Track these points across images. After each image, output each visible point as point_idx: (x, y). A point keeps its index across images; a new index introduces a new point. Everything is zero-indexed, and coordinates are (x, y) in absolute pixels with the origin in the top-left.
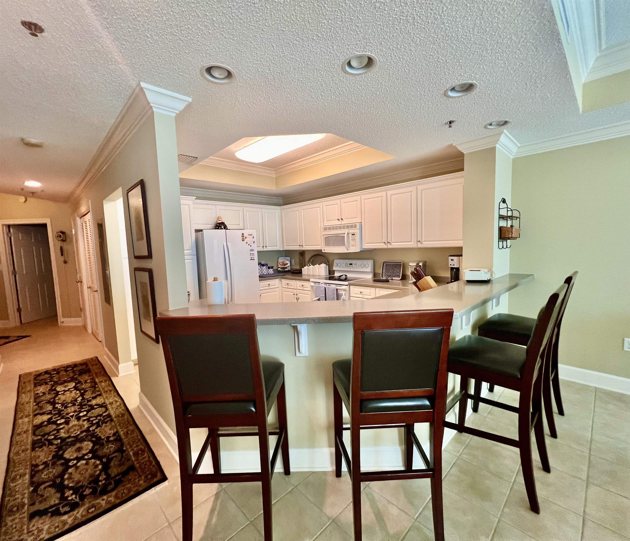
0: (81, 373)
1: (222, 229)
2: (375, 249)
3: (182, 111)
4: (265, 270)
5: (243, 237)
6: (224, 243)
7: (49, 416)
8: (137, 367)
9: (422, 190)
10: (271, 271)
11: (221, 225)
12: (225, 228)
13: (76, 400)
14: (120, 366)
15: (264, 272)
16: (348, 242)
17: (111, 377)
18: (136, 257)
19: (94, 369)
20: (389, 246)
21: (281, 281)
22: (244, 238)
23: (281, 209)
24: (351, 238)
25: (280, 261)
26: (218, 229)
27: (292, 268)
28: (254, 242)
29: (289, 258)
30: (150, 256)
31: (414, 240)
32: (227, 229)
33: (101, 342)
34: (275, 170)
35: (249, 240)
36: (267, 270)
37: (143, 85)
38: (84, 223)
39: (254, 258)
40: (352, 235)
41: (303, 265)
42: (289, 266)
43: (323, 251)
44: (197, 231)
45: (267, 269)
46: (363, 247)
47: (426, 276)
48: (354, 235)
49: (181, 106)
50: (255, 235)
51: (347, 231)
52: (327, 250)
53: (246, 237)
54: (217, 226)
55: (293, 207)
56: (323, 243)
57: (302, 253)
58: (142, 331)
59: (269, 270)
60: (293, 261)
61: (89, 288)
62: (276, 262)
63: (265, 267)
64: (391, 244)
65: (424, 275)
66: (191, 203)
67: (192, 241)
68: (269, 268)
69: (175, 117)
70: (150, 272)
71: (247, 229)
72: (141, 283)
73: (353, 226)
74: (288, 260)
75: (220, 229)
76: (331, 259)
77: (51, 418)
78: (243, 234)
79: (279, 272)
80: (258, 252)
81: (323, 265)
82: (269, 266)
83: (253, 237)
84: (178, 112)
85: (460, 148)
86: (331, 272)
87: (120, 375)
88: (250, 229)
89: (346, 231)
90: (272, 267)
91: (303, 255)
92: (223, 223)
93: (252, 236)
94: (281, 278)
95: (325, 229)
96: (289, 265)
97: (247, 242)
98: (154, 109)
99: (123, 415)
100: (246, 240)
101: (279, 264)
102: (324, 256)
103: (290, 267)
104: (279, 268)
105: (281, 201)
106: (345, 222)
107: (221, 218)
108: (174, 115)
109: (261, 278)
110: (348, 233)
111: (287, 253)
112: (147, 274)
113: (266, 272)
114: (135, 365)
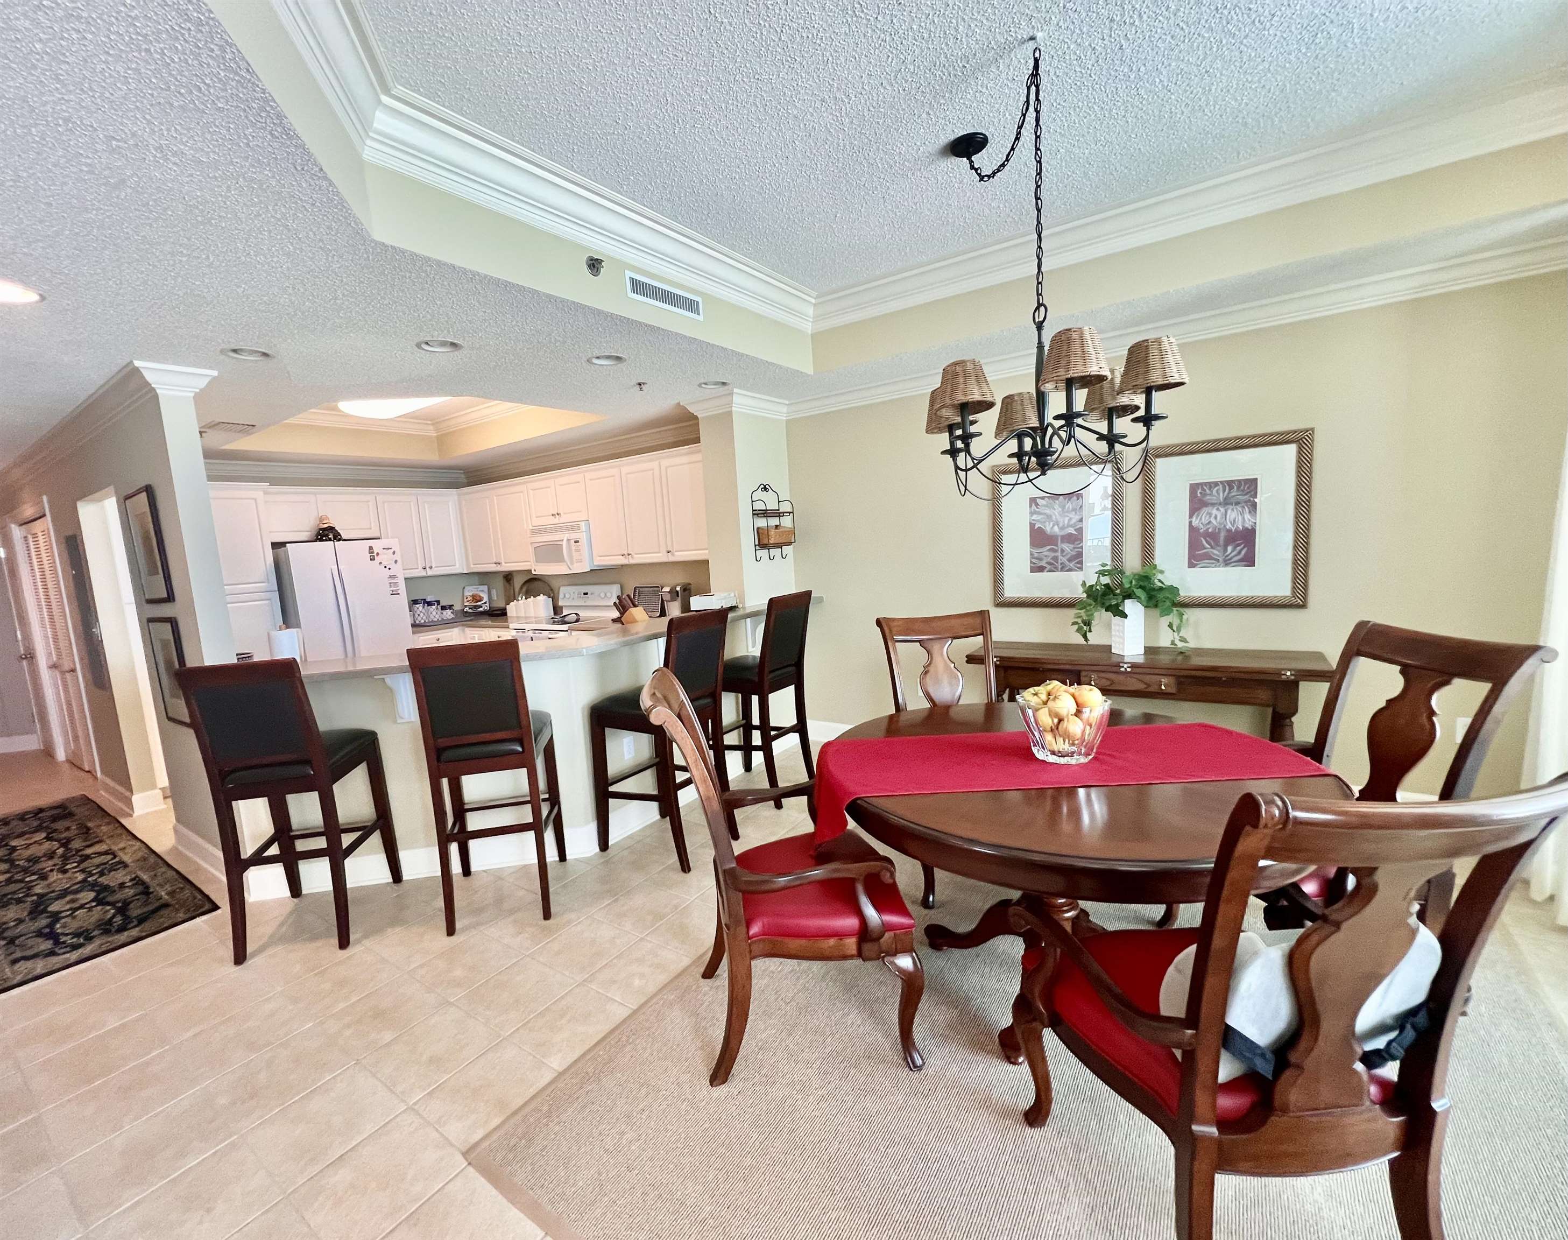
0: (55, 819)
1: (330, 540)
2: (622, 566)
3: (204, 389)
4: (434, 613)
5: (373, 552)
6: (333, 567)
7: (8, 875)
8: (170, 801)
9: (667, 468)
10: (448, 614)
11: (326, 532)
12: (337, 537)
13: (54, 852)
14: (135, 799)
15: (432, 617)
16: (571, 557)
17: (118, 818)
18: (150, 601)
19: (81, 812)
20: (632, 561)
21: (463, 631)
22: (375, 554)
23: (459, 495)
24: (574, 548)
25: (467, 593)
26: (321, 540)
27: (492, 606)
28: (396, 562)
29: (485, 588)
30: (170, 598)
31: (664, 550)
32: (339, 540)
33: (88, 772)
34: (433, 424)
35: (385, 557)
36: (439, 613)
37: (137, 363)
38: (30, 537)
39: (399, 592)
40: (575, 542)
41: (511, 598)
42: (485, 603)
43: (533, 572)
44: (276, 546)
45: (439, 611)
46: (595, 563)
47: (635, 606)
48: (578, 542)
49: (203, 383)
50: (396, 548)
51: (567, 535)
52: (541, 569)
53: (378, 554)
54: (318, 534)
55: (478, 492)
56: (532, 558)
57: (508, 577)
58: (169, 719)
59: (444, 612)
60: (494, 592)
61: (54, 666)
62: (460, 598)
63: (434, 607)
64: (632, 557)
65: (631, 605)
66: (259, 495)
67: (268, 563)
68: (443, 608)
69: (194, 397)
70: (173, 622)
71: (388, 538)
72: (162, 641)
73: (574, 527)
74: (483, 591)
75: (326, 540)
76: (554, 584)
77: (12, 877)
78: (371, 548)
79: (465, 614)
80: (406, 579)
81: (542, 598)
82: (442, 604)
83: (394, 553)
84: (198, 390)
85: (692, 409)
86: (557, 610)
87: (135, 815)
88: (392, 538)
89: (565, 536)
90: (451, 607)
91: (510, 580)
92: (332, 529)
93: (391, 551)
94: (463, 625)
95: (535, 532)
96: (486, 599)
97: (381, 563)
98: (158, 391)
99: (145, 859)
100: (378, 559)
101: (466, 600)
102: (544, 582)
103: (487, 605)
104: (466, 606)
105: (463, 479)
106: (564, 519)
107: (327, 518)
108: (192, 395)
109: (415, 629)
110: (568, 540)
111: (484, 577)
112: (168, 626)
113: (437, 616)
114: (165, 798)
